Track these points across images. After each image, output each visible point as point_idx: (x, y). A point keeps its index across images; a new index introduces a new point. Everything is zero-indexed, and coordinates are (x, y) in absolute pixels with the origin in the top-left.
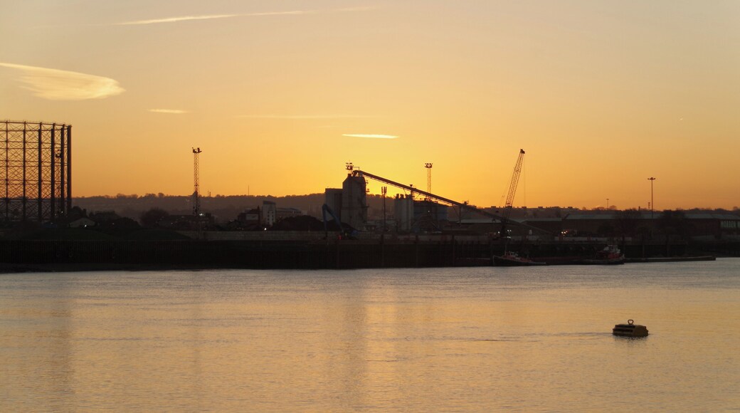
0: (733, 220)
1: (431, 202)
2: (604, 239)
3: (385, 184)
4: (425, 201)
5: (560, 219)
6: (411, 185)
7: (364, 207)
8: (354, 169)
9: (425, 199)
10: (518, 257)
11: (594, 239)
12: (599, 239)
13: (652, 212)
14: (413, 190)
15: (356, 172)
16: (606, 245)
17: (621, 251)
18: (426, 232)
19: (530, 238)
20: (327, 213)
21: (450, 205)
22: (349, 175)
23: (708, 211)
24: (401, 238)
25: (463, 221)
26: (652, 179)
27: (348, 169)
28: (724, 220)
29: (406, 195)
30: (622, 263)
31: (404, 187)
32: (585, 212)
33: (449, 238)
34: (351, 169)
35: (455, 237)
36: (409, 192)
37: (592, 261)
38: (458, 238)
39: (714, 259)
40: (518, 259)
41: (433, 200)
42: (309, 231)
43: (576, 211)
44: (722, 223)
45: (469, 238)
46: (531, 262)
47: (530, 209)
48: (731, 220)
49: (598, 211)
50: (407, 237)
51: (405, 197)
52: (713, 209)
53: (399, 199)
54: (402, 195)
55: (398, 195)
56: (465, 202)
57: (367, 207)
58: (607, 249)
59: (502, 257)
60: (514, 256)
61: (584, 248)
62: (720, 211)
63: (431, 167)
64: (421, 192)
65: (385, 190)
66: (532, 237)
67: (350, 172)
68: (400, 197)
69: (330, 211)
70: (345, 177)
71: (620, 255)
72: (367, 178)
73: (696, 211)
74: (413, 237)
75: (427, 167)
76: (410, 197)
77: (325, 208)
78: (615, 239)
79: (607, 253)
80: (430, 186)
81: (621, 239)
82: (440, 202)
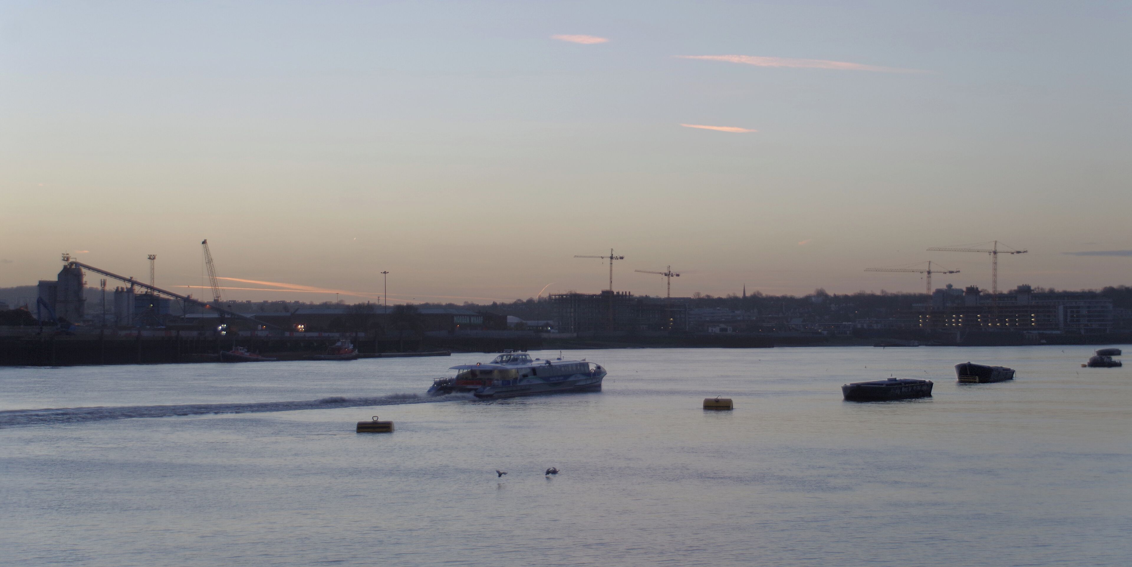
0: (467, 315)
1: (152, 296)
2: (337, 335)
3: (103, 277)
4: (146, 294)
5: (288, 314)
6: (131, 278)
7: (81, 301)
8: (71, 260)
9: (146, 292)
10: (248, 352)
11: (326, 334)
12: (331, 335)
13: (386, 307)
14: (133, 283)
15: (72, 264)
16: (339, 340)
17: (353, 346)
18: (148, 327)
19: (259, 333)
20: (42, 306)
21: (172, 298)
22: (65, 267)
23: (439, 306)
24: (123, 333)
25: (187, 316)
26: (385, 273)
27: (64, 260)
28: (457, 315)
29: (127, 288)
30: (355, 358)
31: (124, 279)
32: (312, 306)
33: (174, 333)
34: (68, 259)
35: (180, 332)
36: (129, 285)
37: (323, 356)
38: (182, 333)
39: (449, 355)
40: (247, 355)
41: (156, 293)
42: (22, 326)
43: (303, 306)
44: (455, 318)
45: (195, 333)
46: (260, 357)
47: (255, 304)
48: (464, 315)
49: (326, 306)
50: (128, 332)
51: (125, 290)
52: (444, 303)
53: (118, 292)
54: (122, 289)
55: (118, 288)
56: (189, 297)
57: (85, 300)
58: (339, 344)
59: (230, 353)
60: (242, 351)
61: (315, 344)
62: (450, 306)
63: (154, 259)
64: (142, 285)
65: (104, 283)
66: (262, 331)
67: (66, 263)
68: (120, 290)
69: (45, 306)
70: (60, 269)
71: (352, 351)
72: (84, 270)
73: (426, 306)
74: (135, 332)
75: (150, 258)
76: (130, 291)
77: (40, 301)
78: (348, 334)
79: (339, 349)
80: (153, 279)
81: (354, 335)
82: (162, 296)
